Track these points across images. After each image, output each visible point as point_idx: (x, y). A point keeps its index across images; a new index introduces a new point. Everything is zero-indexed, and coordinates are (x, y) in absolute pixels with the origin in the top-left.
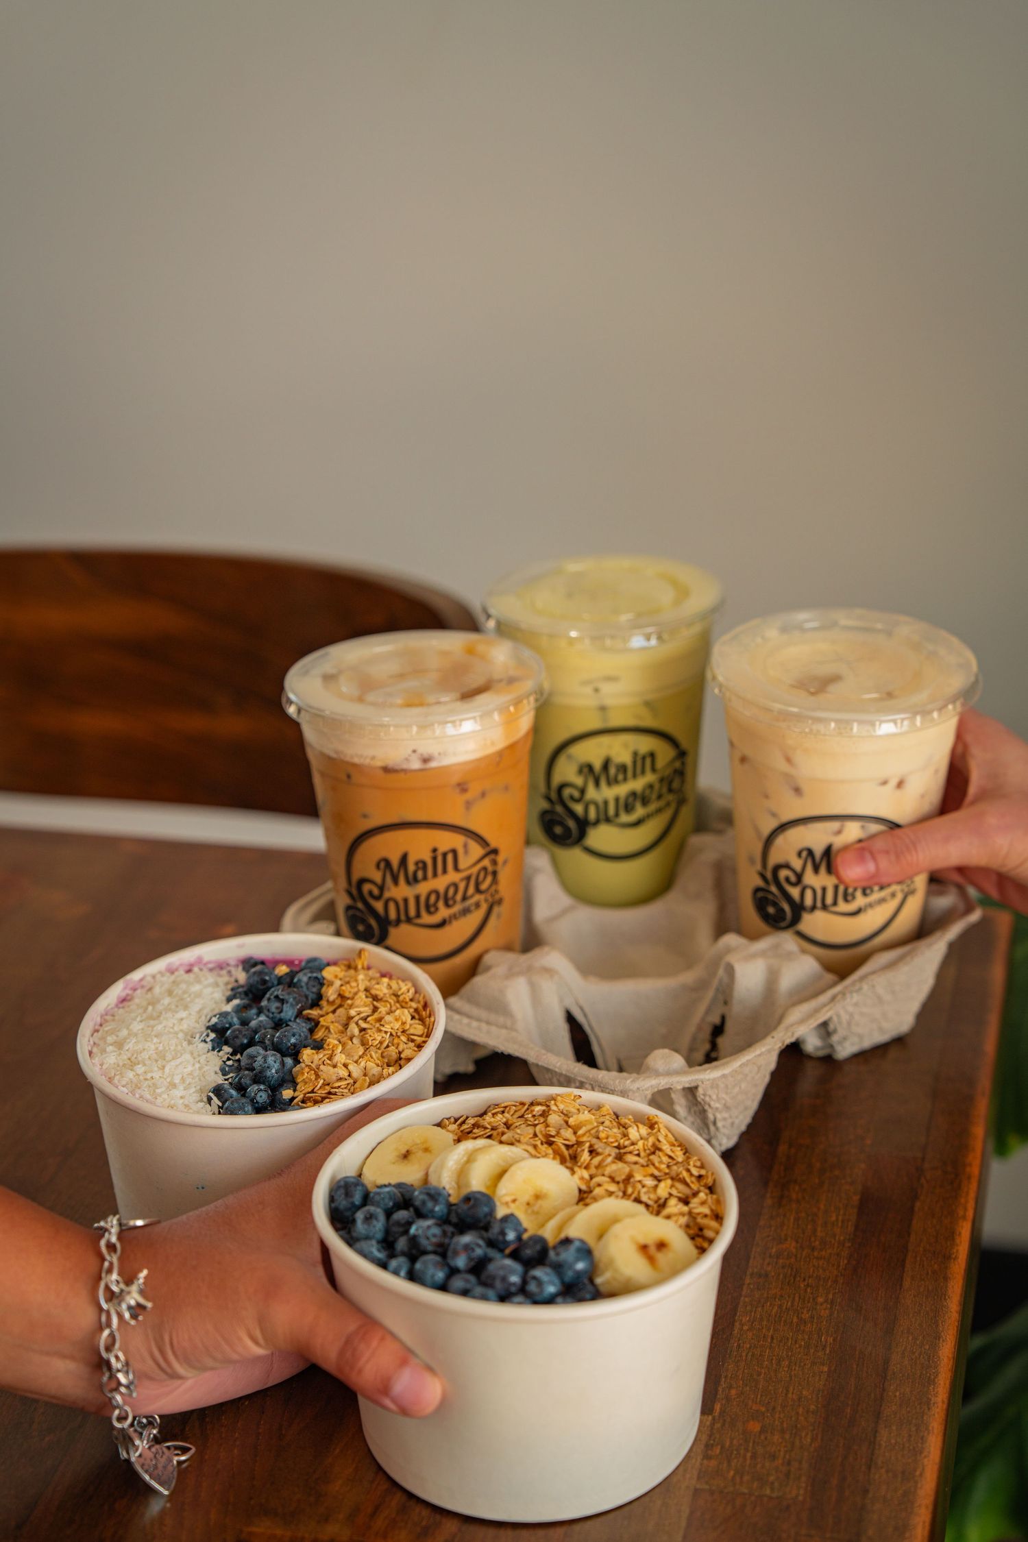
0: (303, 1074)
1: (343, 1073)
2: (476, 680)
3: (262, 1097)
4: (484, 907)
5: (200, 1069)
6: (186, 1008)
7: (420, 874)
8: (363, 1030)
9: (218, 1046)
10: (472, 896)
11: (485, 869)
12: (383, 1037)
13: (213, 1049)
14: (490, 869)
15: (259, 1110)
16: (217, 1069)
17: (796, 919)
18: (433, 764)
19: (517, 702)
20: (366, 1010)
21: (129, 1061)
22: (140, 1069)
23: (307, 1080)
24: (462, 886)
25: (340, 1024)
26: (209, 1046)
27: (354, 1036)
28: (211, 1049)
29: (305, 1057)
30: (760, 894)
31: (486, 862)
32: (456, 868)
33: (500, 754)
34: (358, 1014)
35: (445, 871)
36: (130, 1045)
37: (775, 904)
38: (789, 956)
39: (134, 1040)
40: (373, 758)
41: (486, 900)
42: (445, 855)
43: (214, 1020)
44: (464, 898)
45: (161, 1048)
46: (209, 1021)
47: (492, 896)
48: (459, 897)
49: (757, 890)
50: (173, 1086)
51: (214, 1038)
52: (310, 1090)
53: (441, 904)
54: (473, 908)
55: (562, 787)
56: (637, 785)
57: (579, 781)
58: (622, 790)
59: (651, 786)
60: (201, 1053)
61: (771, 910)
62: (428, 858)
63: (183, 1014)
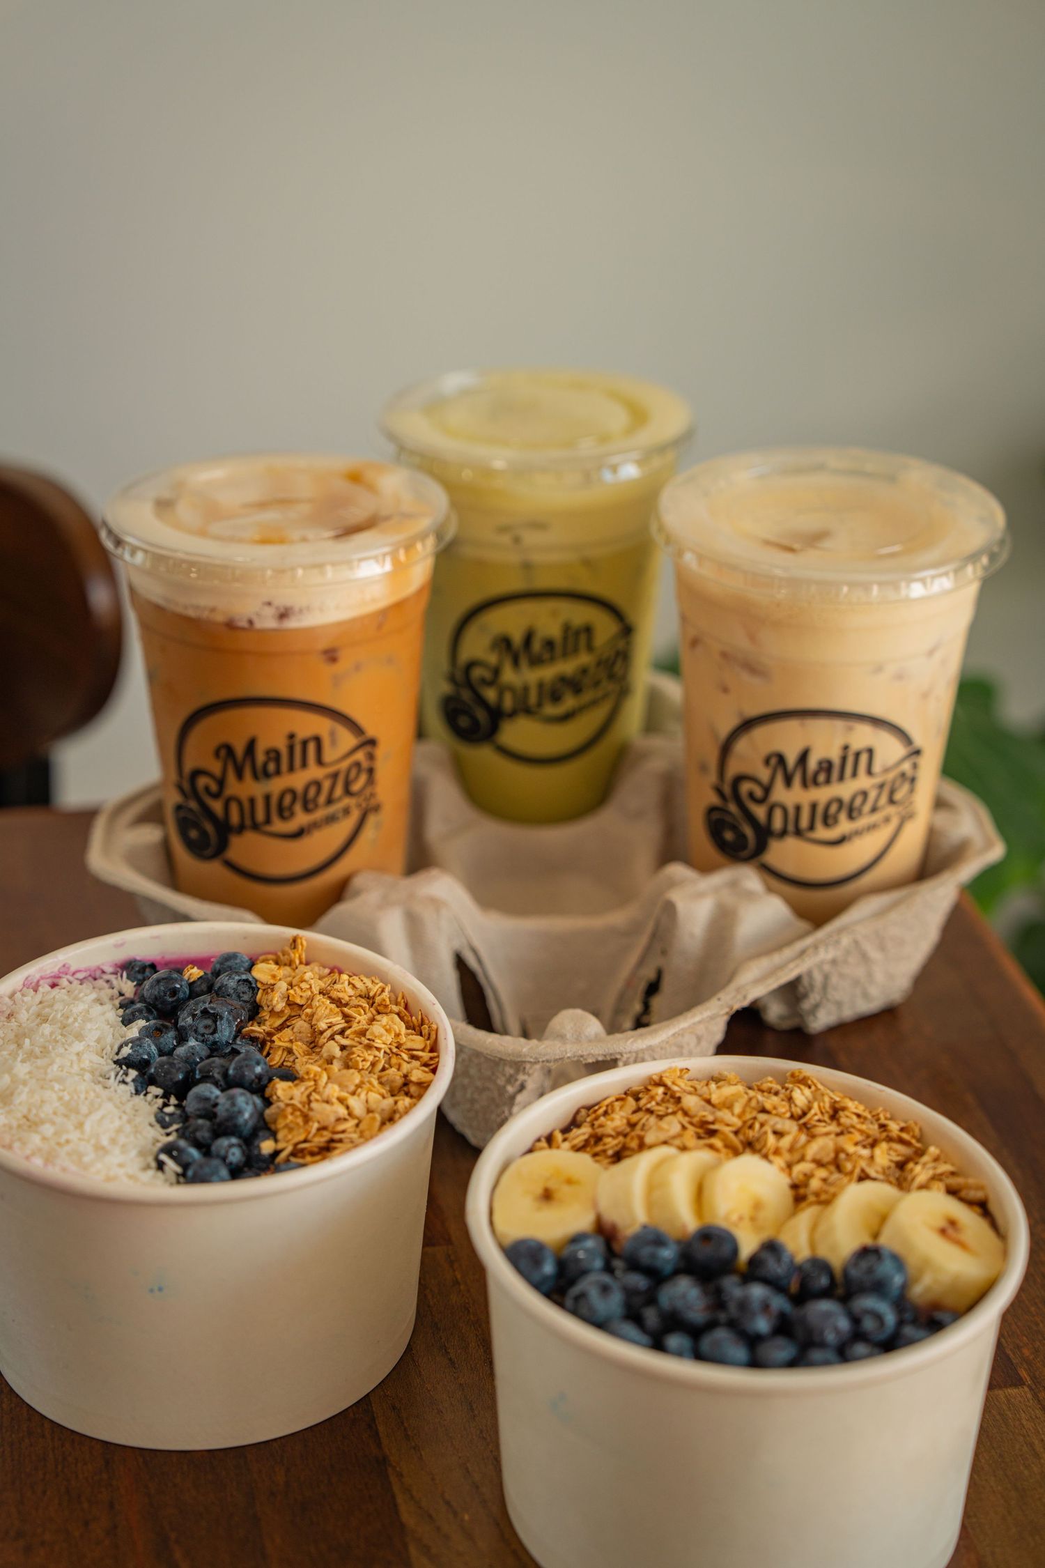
0: (285, 1117)
1: (342, 1111)
2: (357, 514)
3: (236, 1155)
4: (355, 815)
5: (129, 1121)
6: (79, 1037)
7: (271, 767)
8: (343, 1048)
9: (142, 1087)
10: (340, 799)
11: (358, 764)
12: (375, 1057)
13: (137, 1093)
14: (365, 764)
15: (236, 1173)
16: (153, 1120)
17: (761, 847)
18: (292, 624)
19: (409, 546)
20: (338, 1020)
21: (25, 1120)
22: (48, 1130)
23: (292, 1125)
24: (326, 785)
25: (303, 1042)
26: (131, 1088)
27: (334, 1057)
28: (134, 1092)
29: (280, 1093)
30: (716, 816)
31: (360, 756)
32: (320, 761)
33: (384, 613)
34: (329, 1027)
35: (304, 764)
36: (24, 1097)
37: (734, 828)
38: (750, 896)
39: (26, 1090)
40: (213, 610)
41: (359, 806)
42: (305, 743)
43: (126, 1051)
44: (330, 801)
45: (67, 1098)
46: (117, 1054)
47: (367, 800)
48: (322, 799)
49: (712, 810)
50: (100, 1149)
51: (137, 1076)
52: (302, 1138)
53: (298, 808)
54: (340, 815)
55: (471, 665)
56: (567, 667)
57: (492, 659)
58: (548, 673)
59: (584, 671)
60: (124, 1099)
61: (729, 836)
62: (282, 745)
63: (78, 1046)
